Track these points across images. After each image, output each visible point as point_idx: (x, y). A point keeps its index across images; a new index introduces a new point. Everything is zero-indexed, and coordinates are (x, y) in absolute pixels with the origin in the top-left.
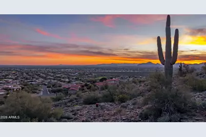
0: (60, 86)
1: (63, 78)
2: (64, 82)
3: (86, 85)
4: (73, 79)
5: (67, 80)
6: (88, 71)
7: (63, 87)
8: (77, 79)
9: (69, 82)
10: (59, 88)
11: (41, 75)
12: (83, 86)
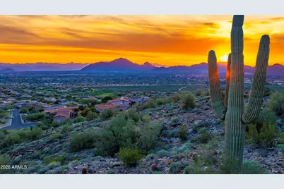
0: (41, 111)
1: (48, 97)
2: (48, 103)
3: (81, 108)
4: (63, 97)
5: (54, 100)
6: (86, 86)
7: (46, 111)
8: (68, 98)
9: (56, 103)
10: (39, 113)
11: (12, 92)
12: (76, 110)
